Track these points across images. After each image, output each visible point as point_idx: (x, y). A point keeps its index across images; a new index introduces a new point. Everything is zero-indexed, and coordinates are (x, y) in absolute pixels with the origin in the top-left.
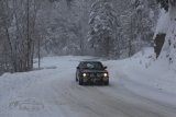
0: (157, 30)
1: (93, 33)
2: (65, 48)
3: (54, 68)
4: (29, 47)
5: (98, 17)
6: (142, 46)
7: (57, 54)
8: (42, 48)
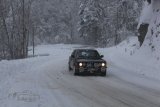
0: (141, 21)
1: (83, 23)
2: (57, 37)
3: (47, 55)
4: (24, 36)
5: (87, 9)
6: (127, 35)
7: (49, 42)
8: (36, 37)
